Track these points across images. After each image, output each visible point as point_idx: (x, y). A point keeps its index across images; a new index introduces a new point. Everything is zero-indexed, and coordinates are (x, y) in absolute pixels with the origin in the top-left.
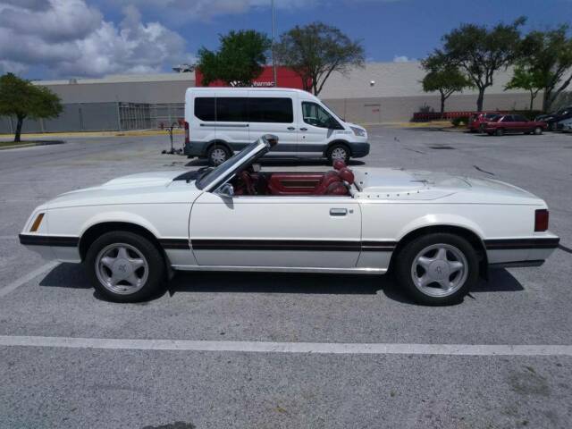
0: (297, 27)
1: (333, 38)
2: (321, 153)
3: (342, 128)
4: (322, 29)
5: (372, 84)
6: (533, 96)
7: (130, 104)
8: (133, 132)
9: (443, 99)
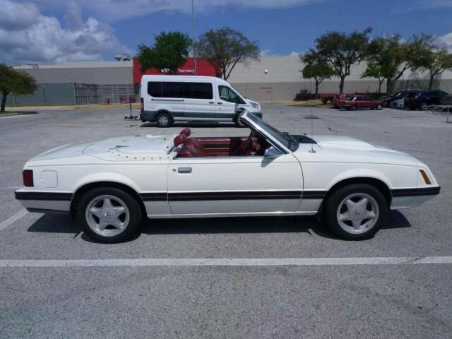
0: (211, 31)
1: (237, 40)
2: (231, 119)
3: (244, 103)
4: (229, 32)
5: (266, 73)
6: (381, 83)
7: (83, 84)
8: (86, 106)
9: (317, 84)
